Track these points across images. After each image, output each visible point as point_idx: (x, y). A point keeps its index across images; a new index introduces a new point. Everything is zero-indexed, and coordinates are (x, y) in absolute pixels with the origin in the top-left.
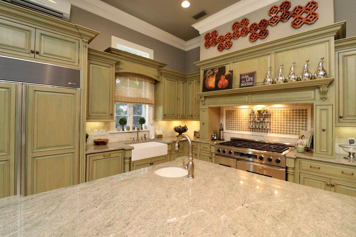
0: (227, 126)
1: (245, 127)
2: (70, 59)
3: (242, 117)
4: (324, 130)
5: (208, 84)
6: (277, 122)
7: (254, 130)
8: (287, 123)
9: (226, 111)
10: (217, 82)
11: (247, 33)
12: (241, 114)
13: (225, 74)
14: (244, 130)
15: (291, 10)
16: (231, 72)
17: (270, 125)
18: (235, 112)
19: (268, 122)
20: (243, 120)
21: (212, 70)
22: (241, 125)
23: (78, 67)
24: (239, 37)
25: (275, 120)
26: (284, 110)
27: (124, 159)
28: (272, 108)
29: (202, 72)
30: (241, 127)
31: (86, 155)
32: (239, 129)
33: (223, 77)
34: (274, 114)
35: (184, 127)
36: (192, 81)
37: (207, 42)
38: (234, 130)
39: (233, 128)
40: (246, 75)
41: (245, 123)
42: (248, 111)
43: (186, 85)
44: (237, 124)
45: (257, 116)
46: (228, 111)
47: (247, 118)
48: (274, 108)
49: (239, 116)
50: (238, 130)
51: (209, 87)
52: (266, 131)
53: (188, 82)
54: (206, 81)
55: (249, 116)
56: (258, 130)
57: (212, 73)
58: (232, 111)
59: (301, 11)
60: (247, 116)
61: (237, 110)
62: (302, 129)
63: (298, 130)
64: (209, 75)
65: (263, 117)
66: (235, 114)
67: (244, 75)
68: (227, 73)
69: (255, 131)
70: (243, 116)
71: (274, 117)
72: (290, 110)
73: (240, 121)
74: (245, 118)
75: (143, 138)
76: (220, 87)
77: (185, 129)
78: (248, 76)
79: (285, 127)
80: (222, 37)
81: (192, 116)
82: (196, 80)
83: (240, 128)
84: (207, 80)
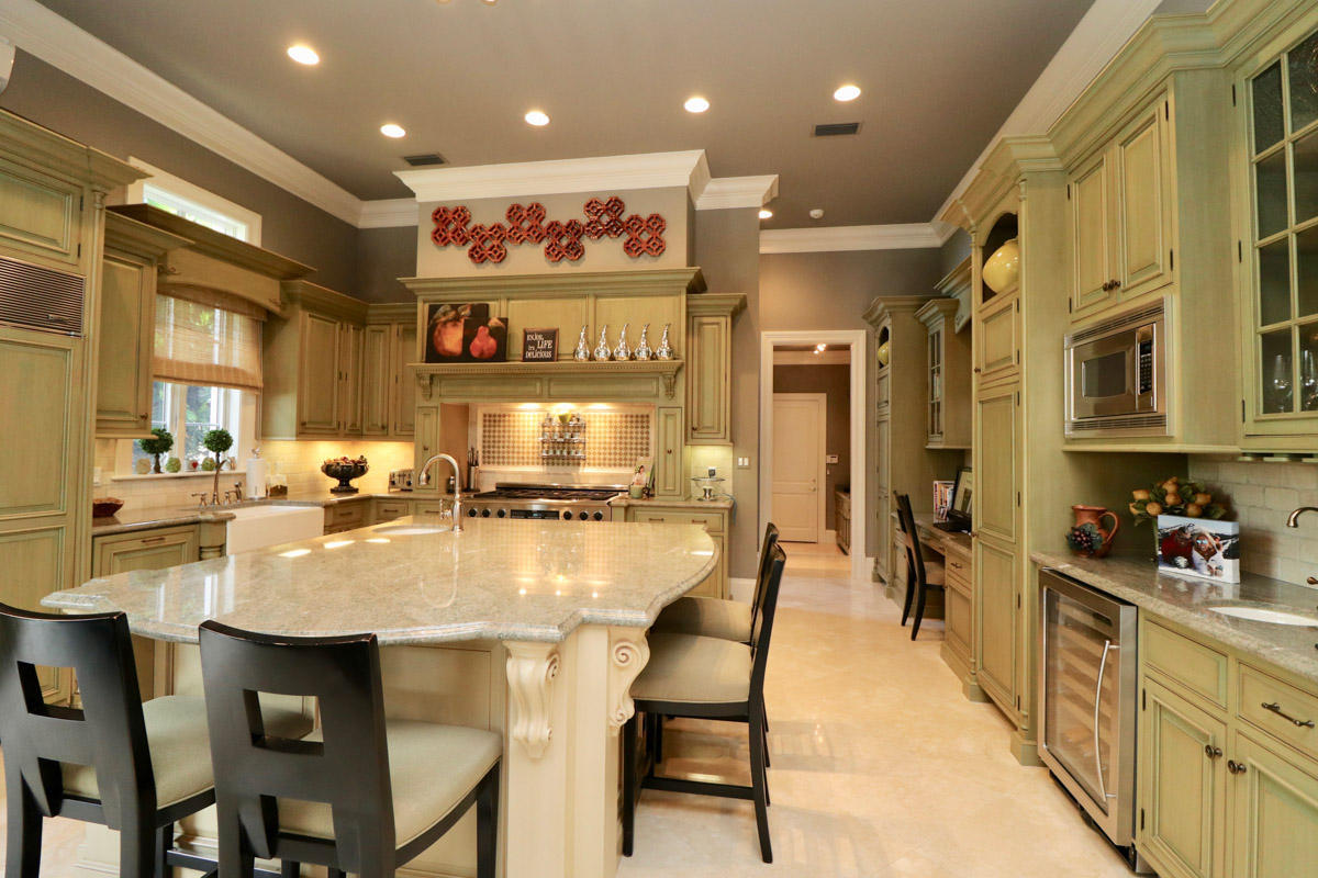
0: (487, 454)
1: (531, 455)
2: (53, 241)
3: (524, 431)
4: (670, 452)
5: (441, 343)
6: (597, 440)
7: (550, 461)
8: (615, 443)
9: (485, 416)
10: (467, 340)
11: (539, 239)
12: (521, 424)
13: (490, 324)
14: (528, 463)
15: (624, 217)
16: (505, 321)
17: (584, 448)
18: (507, 418)
19: (580, 443)
20: (526, 439)
21: (455, 307)
22: (521, 450)
23: (74, 269)
24: (522, 242)
25: (595, 438)
26: (610, 416)
27: (201, 552)
28: (588, 411)
29: (422, 310)
30: (521, 455)
31: (94, 537)
32: (516, 460)
33: (483, 331)
34: (592, 424)
35: (360, 462)
36: (387, 328)
37: (438, 230)
38: (503, 463)
39: (501, 460)
40: (539, 333)
41: (531, 445)
42: (539, 416)
43: (364, 333)
44: (511, 450)
45: (557, 429)
46: (490, 416)
47: (536, 434)
48: (594, 411)
49: (516, 429)
50: (513, 463)
51: (444, 350)
52: (577, 462)
53: (374, 327)
54: (436, 333)
55: (541, 429)
56: (561, 461)
57: (452, 314)
58: (500, 416)
59: (640, 227)
60: (536, 429)
61: (512, 413)
62: (642, 455)
63: (634, 457)
64: (443, 319)
65: (571, 430)
66: (507, 424)
67: (533, 333)
68: (494, 322)
69: (553, 464)
70: (526, 429)
71: (592, 430)
72: (621, 416)
73: (518, 442)
74: (531, 434)
75: (233, 495)
76: (475, 354)
77: (359, 469)
78: (540, 337)
79: (613, 451)
80: (481, 228)
81: (383, 427)
82: (400, 324)
83: (518, 458)
84: (440, 332)
